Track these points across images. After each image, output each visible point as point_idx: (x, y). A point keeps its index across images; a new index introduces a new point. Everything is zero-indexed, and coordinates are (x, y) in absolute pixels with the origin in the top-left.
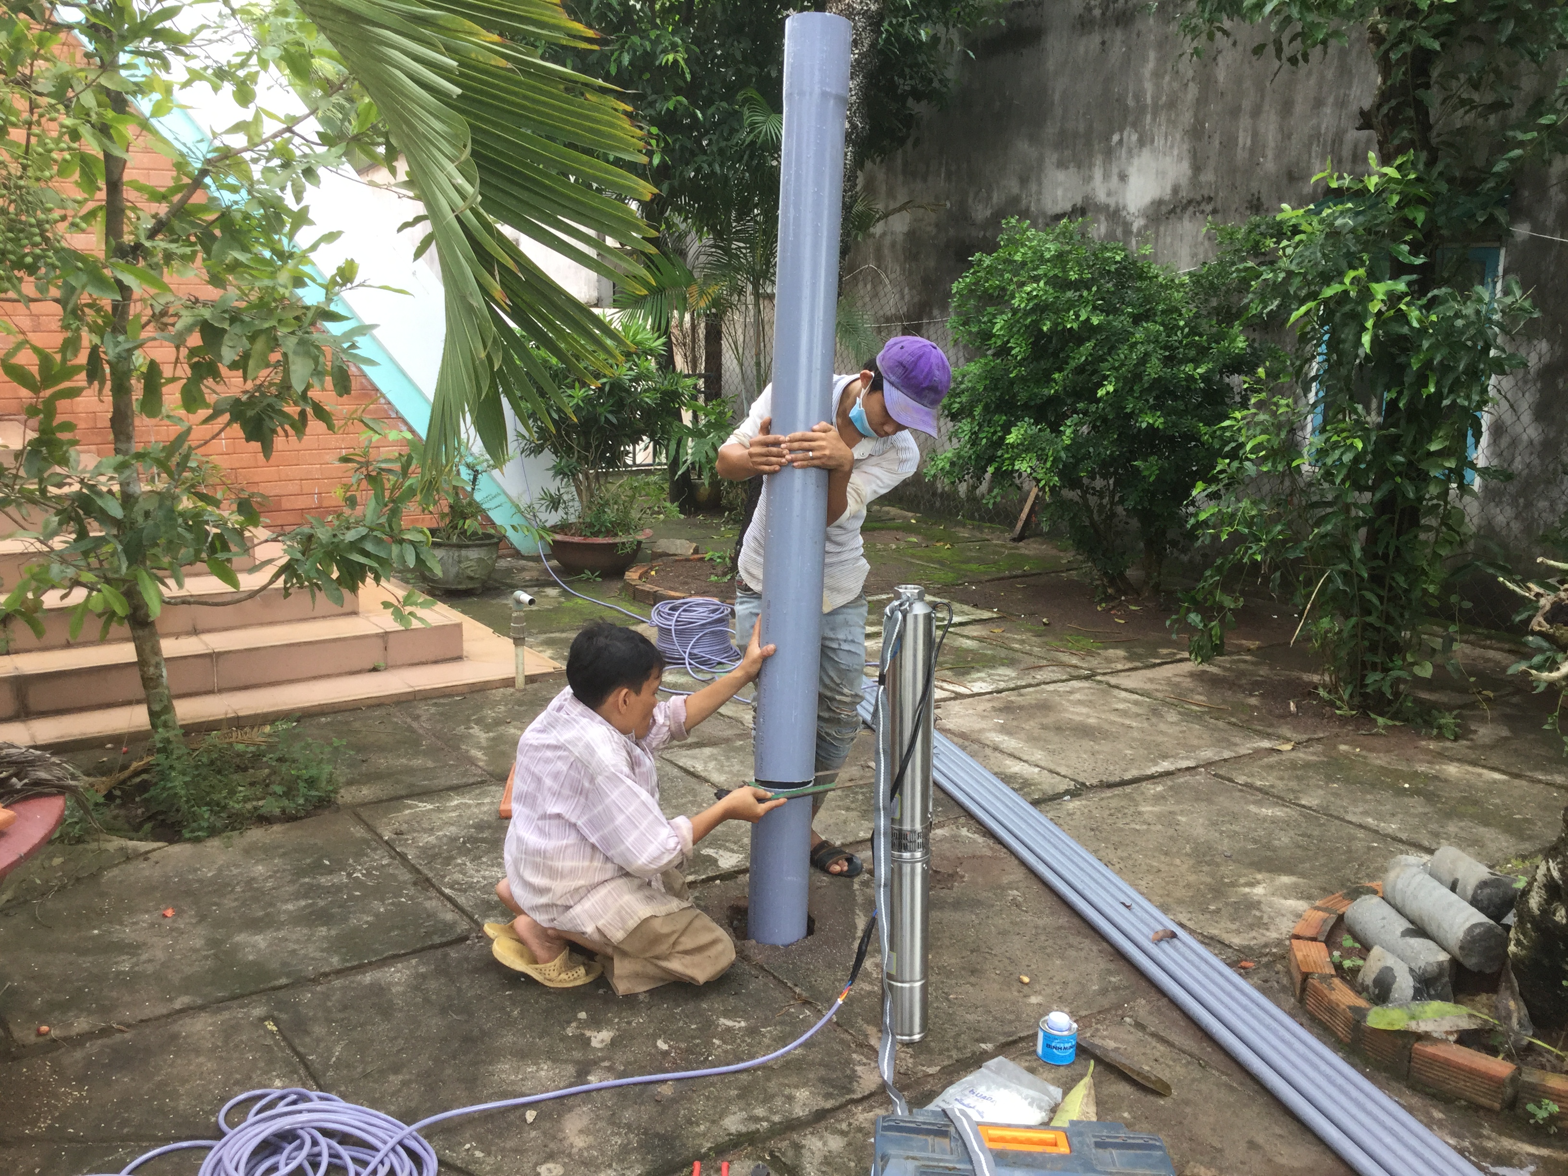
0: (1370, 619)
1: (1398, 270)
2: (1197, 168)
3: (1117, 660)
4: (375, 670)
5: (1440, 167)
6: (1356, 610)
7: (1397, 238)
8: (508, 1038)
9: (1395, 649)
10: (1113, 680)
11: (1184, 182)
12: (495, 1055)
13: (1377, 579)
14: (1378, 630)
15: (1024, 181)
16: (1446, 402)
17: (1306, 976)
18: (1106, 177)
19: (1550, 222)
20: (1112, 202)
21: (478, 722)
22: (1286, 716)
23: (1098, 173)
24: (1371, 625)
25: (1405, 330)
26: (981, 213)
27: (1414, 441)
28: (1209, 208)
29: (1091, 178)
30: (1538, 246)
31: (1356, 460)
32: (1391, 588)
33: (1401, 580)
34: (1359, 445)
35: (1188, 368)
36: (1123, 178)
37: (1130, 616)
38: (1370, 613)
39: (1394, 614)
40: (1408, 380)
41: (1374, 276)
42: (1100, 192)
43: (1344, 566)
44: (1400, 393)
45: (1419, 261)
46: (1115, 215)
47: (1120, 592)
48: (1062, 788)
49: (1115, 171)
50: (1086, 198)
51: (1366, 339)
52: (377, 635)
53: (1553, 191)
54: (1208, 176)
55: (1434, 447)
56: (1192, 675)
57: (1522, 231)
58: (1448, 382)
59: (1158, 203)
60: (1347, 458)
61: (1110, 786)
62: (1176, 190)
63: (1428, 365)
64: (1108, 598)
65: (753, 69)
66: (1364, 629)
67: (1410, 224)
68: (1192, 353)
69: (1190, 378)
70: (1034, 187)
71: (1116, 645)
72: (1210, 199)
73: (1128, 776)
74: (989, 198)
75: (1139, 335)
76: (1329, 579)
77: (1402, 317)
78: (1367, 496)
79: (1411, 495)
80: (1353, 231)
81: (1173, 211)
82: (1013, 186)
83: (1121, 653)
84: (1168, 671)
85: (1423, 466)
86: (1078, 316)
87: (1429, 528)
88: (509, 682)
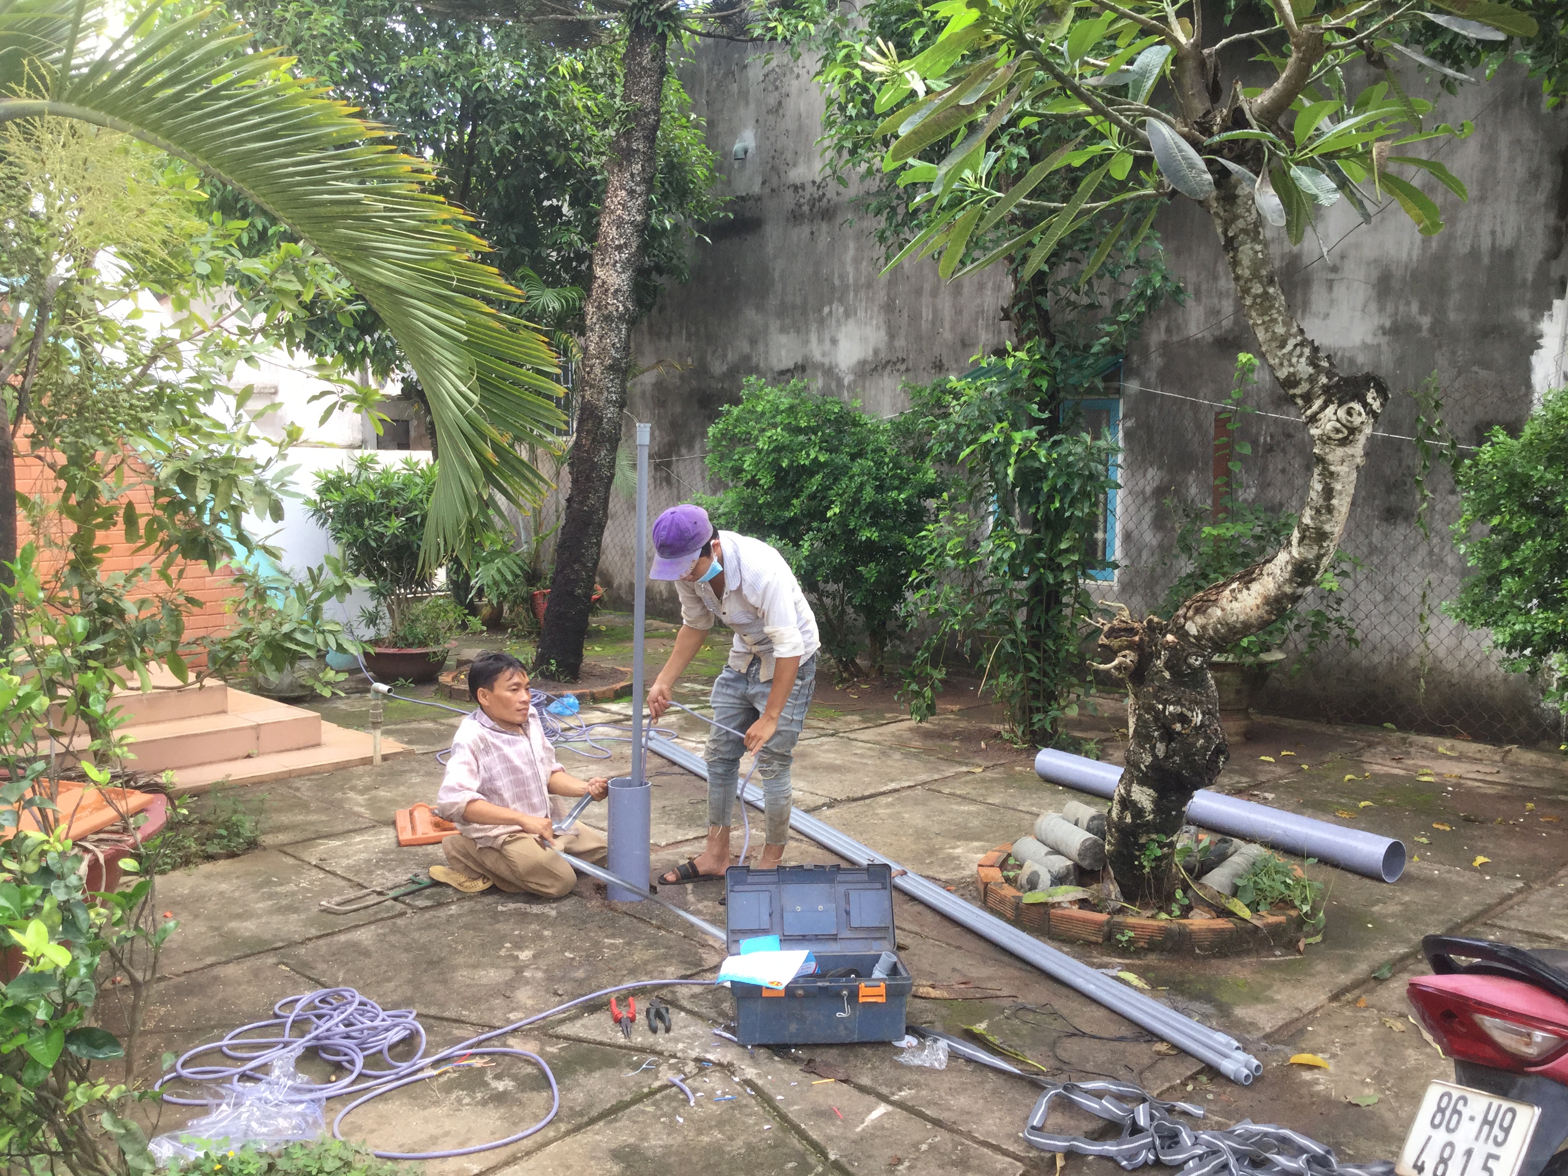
0: (1032, 674)
1: (1034, 422)
2: (892, 336)
3: (854, 722)
4: (249, 756)
5: (1056, 348)
6: (1022, 668)
7: (1030, 400)
8: (460, 960)
9: (1051, 697)
10: (852, 736)
11: (882, 346)
12: (454, 968)
13: (1035, 645)
14: (1038, 682)
15: (753, 342)
16: (1067, 514)
17: (986, 885)
18: (821, 341)
19: (1153, 379)
20: (826, 361)
21: (352, 789)
22: (978, 752)
23: (813, 338)
24: (1033, 679)
25: (1037, 465)
26: (718, 368)
27: (1051, 543)
28: (903, 367)
29: (807, 342)
30: (1147, 398)
31: (1013, 557)
32: (1045, 651)
33: (1050, 643)
34: (1013, 546)
35: (894, 494)
36: (834, 342)
37: (862, 694)
38: (1031, 670)
39: (1049, 669)
40: (1042, 499)
41: (1015, 426)
42: (816, 351)
43: (1012, 636)
44: (1038, 509)
45: (1046, 415)
46: (829, 371)
47: (852, 675)
48: (821, 801)
49: (827, 337)
50: (806, 358)
51: (1010, 471)
52: (252, 727)
53: (1153, 356)
54: (900, 342)
55: (1063, 546)
56: (911, 730)
57: (1133, 386)
58: (1067, 500)
59: (863, 363)
60: (1006, 556)
61: (855, 800)
62: (876, 352)
63: (1054, 488)
64: (843, 681)
65: (525, 251)
66: (1029, 683)
67: (1038, 389)
68: (896, 483)
69: (896, 502)
70: (761, 348)
71: (853, 712)
72: (903, 360)
73: (867, 793)
74: (725, 356)
75: (856, 470)
76: (1002, 646)
77: (1034, 456)
78: (1024, 584)
79: (1051, 581)
80: (1000, 394)
81: (875, 369)
82: (745, 347)
83: (857, 718)
84: (893, 727)
85: (1058, 560)
86: (808, 455)
87: (1067, 605)
88: (367, 761)
